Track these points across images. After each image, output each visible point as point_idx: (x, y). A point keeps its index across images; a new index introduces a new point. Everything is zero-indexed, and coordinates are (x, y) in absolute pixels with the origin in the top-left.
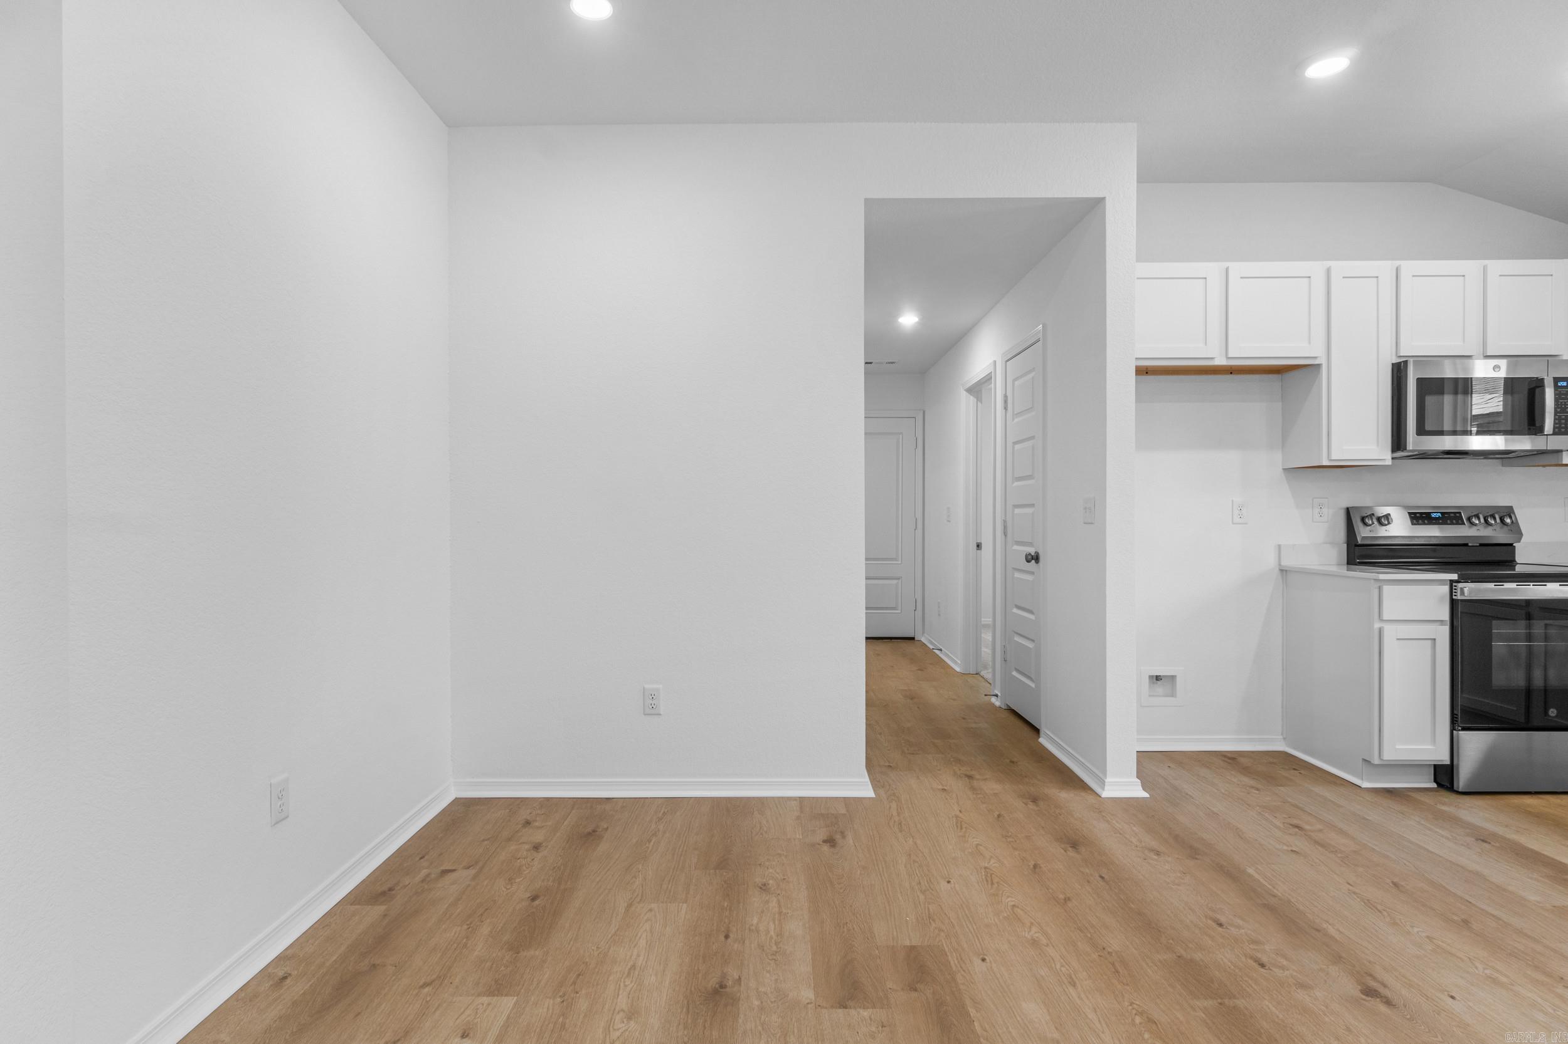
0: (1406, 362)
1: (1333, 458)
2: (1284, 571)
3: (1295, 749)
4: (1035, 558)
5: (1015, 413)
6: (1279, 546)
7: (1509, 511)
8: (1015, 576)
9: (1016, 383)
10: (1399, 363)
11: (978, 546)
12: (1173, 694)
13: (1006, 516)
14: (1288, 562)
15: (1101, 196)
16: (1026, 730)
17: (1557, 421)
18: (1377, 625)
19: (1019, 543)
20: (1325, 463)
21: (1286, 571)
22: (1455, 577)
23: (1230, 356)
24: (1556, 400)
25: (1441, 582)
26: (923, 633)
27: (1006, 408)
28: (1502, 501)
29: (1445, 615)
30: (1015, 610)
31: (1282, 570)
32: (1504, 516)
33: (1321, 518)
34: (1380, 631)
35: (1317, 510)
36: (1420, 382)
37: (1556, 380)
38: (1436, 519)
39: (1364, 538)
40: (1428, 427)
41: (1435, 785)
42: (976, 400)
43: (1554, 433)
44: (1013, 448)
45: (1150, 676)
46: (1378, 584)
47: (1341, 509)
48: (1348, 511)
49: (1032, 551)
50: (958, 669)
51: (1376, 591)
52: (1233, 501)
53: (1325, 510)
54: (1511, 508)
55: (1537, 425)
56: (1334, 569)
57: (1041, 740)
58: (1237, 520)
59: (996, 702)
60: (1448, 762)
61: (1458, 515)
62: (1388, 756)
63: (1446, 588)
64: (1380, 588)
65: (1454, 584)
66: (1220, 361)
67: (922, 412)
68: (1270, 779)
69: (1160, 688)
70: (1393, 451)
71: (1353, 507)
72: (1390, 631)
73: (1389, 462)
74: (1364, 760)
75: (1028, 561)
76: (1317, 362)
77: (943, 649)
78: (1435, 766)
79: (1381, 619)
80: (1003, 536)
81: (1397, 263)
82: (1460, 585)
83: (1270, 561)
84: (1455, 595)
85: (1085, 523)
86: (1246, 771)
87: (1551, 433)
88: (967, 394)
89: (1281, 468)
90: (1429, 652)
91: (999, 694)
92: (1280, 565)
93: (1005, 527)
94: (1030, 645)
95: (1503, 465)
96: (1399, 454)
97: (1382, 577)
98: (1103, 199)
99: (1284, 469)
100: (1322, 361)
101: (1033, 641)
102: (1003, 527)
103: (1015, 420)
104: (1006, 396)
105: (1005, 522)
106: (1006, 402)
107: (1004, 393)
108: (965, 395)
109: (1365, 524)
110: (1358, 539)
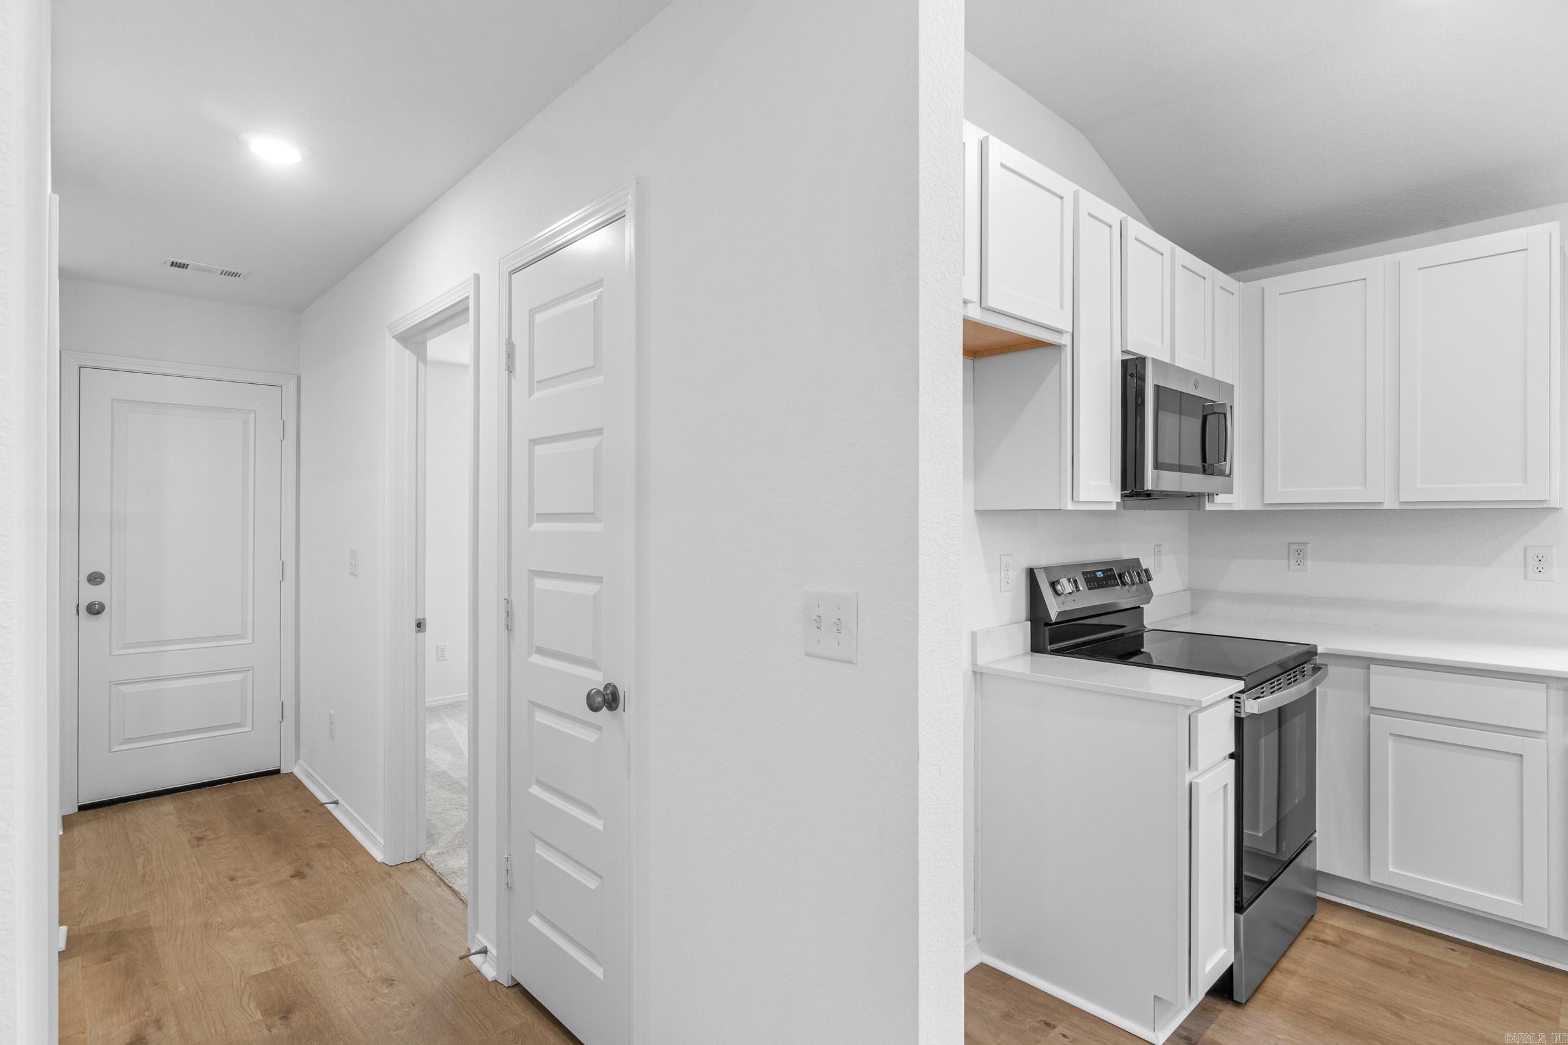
1: (1080, 498)
2: (977, 675)
3: (1000, 957)
4: (608, 701)
5: (537, 378)
6: (974, 634)
8: (537, 719)
9: (539, 318)
10: (1125, 362)
11: (419, 625)
13: (511, 586)
14: (981, 659)
18: (1187, 779)
21: (982, 673)
23: (986, 305)
26: (297, 758)
27: (509, 370)
30: (540, 793)
31: (975, 673)
32: (1137, 572)
34: (1191, 787)
35: (1004, 574)
36: (1155, 389)
38: (1099, 580)
39: (1056, 614)
42: (415, 358)
44: (533, 453)
46: (1189, 712)
47: (1025, 571)
48: (1031, 574)
49: (597, 680)
50: (379, 856)
51: (1184, 724)
54: (1138, 561)
55: (1209, 462)
59: (489, 971)
61: (1114, 573)
62: (1201, 990)
63: (1233, 705)
64: (1191, 718)
65: (1238, 695)
67: (295, 380)
70: (1121, 488)
71: (1034, 567)
72: (1202, 785)
73: (1115, 506)
75: (594, 708)
77: (340, 801)
79: (1191, 768)
80: (504, 629)
81: (1122, 215)
85: (807, 655)
88: (400, 346)
89: (972, 510)
90: (1223, 805)
91: (492, 951)
92: (974, 663)
93: (509, 614)
99: (976, 511)
100: (1066, 340)
102: (504, 615)
103: (537, 395)
104: (510, 344)
105: (508, 602)
106: (510, 356)
107: (505, 336)
108: (392, 347)
109: (1056, 592)
110: (1054, 617)
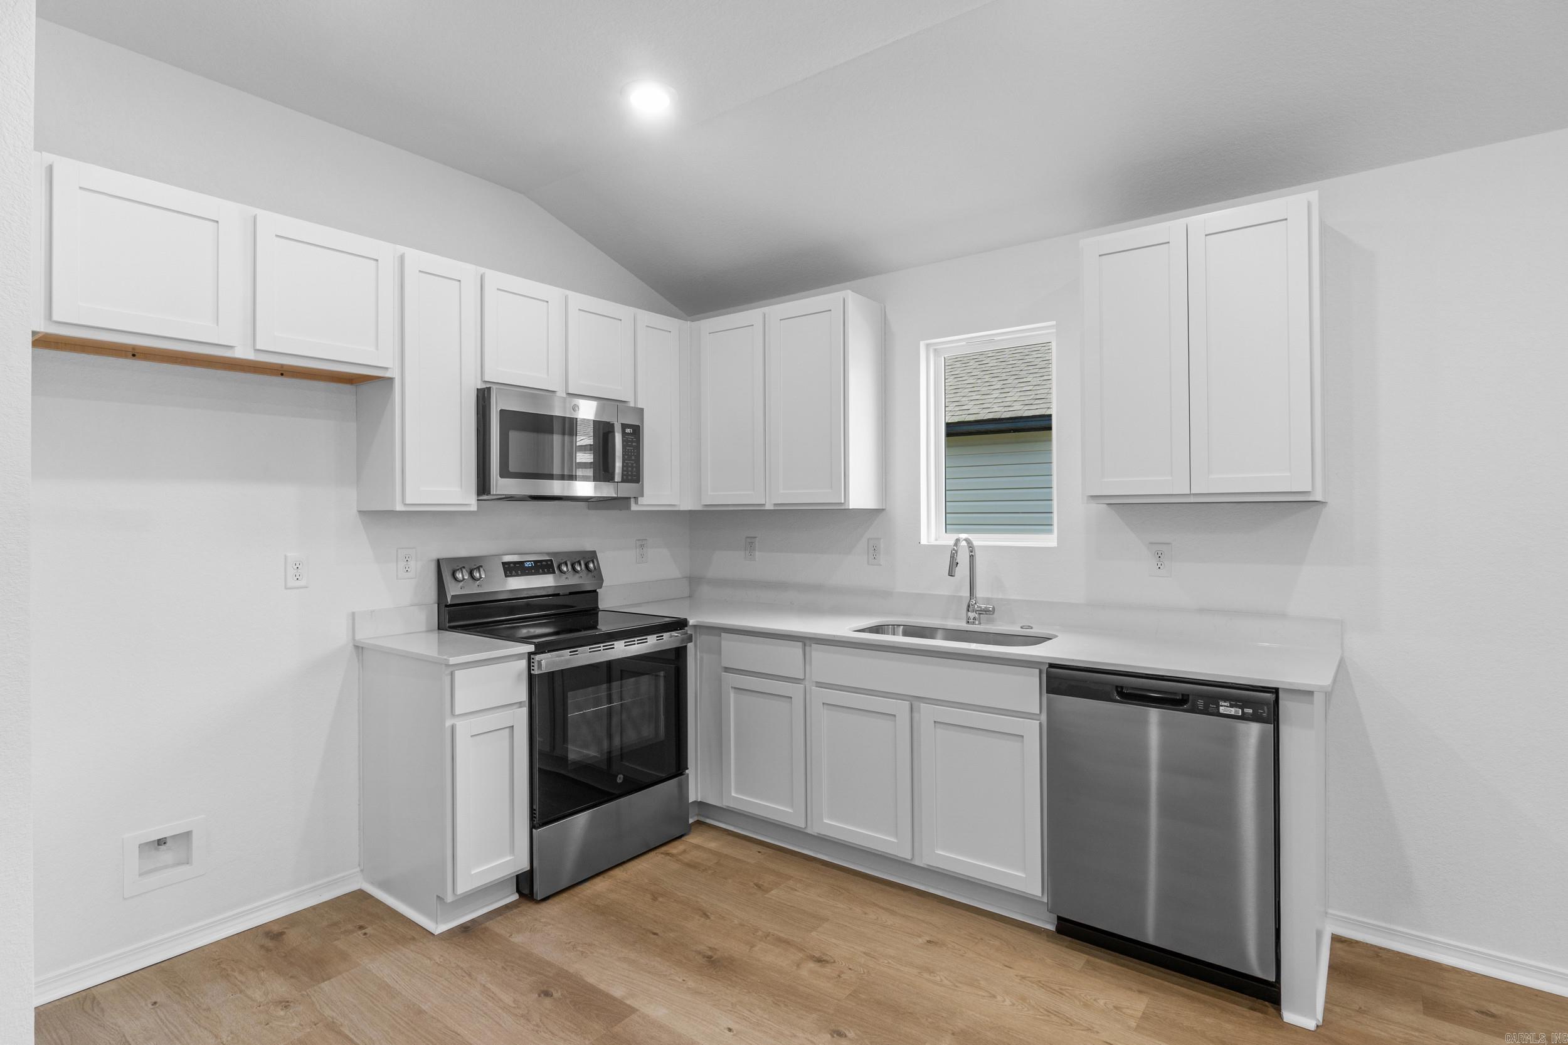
0: (489, 389)
1: (409, 503)
2: (359, 649)
6: (353, 614)
7: (592, 556)
10: (484, 389)
12: (185, 863)
14: (365, 635)
17: (625, 469)
18: (449, 722)
20: (399, 507)
21: (362, 648)
22: (531, 645)
23: (258, 347)
24: (624, 447)
25: (519, 657)
28: (589, 547)
29: (523, 696)
31: (357, 647)
32: (587, 560)
33: (407, 573)
34: (453, 728)
35: (402, 564)
36: (503, 413)
37: (624, 426)
38: (529, 568)
39: (454, 597)
40: (511, 469)
41: (516, 901)
43: (623, 481)
45: (147, 843)
46: (450, 670)
47: (432, 561)
48: (438, 562)
51: (448, 679)
52: (286, 557)
53: (412, 563)
54: (594, 552)
55: (610, 471)
56: (422, 637)
58: (292, 582)
60: (528, 869)
61: (549, 563)
62: (463, 886)
63: (523, 663)
64: (452, 674)
65: (532, 656)
66: (243, 352)
69: (166, 856)
70: (479, 494)
71: (443, 559)
72: (462, 726)
73: (474, 508)
74: (438, 897)
76: (388, 375)
78: (516, 876)
79: (453, 715)
81: (482, 270)
82: (538, 657)
83: (340, 637)
84: (533, 670)
87: (620, 480)
89: (355, 511)
90: (506, 743)
92: (354, 639)
96: (485, 498)
99: (359, 512)
100: (394, 373)
109: (456, 579)
110: (449, 600)
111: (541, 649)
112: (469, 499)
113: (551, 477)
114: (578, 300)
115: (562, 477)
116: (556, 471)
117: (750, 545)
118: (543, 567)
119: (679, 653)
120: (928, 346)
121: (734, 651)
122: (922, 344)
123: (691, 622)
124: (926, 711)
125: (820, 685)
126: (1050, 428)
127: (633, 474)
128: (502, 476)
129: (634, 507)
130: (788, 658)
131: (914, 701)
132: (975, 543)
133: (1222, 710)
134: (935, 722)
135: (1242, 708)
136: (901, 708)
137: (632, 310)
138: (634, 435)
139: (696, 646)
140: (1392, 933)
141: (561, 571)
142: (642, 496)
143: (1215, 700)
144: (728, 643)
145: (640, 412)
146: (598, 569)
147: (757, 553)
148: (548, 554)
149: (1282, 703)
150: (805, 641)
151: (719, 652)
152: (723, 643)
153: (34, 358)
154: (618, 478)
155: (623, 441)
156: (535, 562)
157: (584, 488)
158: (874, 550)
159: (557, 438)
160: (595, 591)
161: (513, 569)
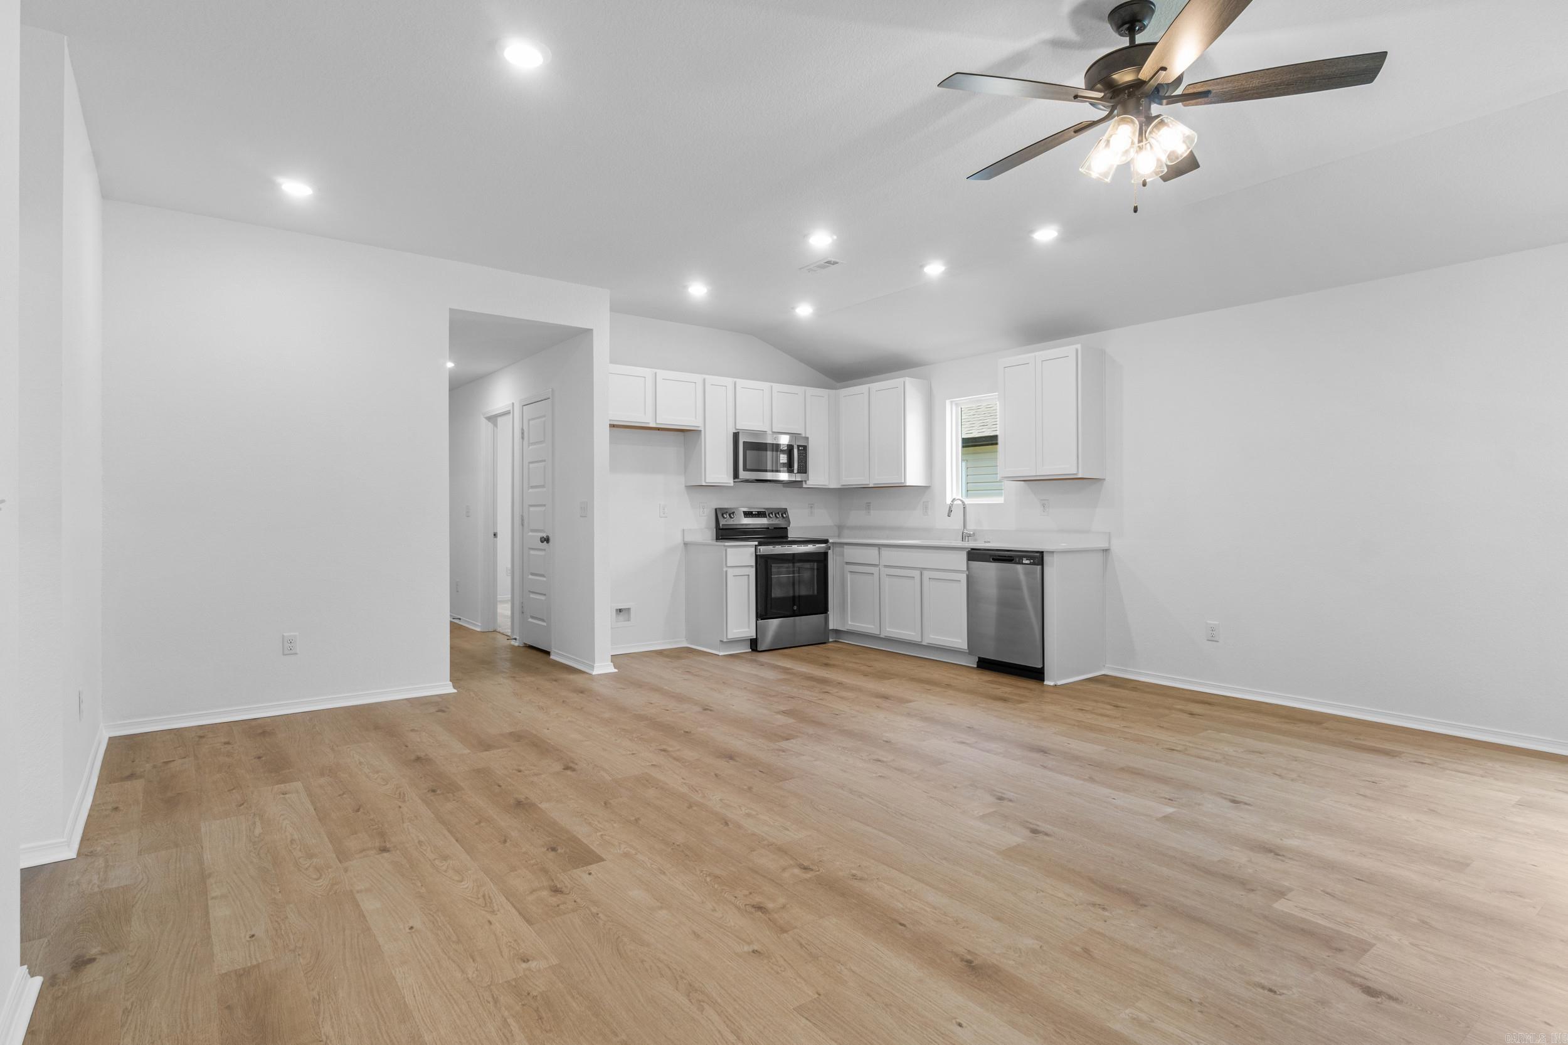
0: (738, 432)
1: (707, 481)
2: (686, 544)
4: (546, 540)
5: (530, 441)
6: (684, 530)
7: (785, 511)
8: (530, 553)
9: (531, 422)
10: (736, 433)
11: (495, 535)
12: (629, 620)
13: (523, 512)
14: (688, 539)
15: (591, 328)
16: (540, 655)
17: (799, 467)
18: (725, 569)
19: (533, 531)
20: (703, 483)
22: (756, 543)
23: (657, 422)
24: (799, 456)
25: (751, 546)
27: (523, 438)
28: (782, 505)
29: (753, 563)
30: (530, 577)
31: (685, 544)
32: (782, 513)
33: (704, 514)
34: (726, 572)
35: (701, 510)
36: (744, 442)
37: (799, 446)
38: (755, 514)
39: (723, 525)
40: (748, 467)
41: (750, 650)
43: (798, 473)
44: (529, 466)
45: (617, 610)
46: (725, 548)
47: (713, 509)
48: (716, 509)
49: (545, 535)
51: (724, 552)
52: (660, 504)
53: (705, 510)
54: (786, 509)
55: (793, 468)
56: (710, 542)
57: (552, 657)
58: (662, 514)
59: (515, 644)
60: (755, 637)
61: (764, 512)
62: (730, 636)
63: (753, 549)
64: (726, 550)
65: (757, 547)
66: (652, 424)
68: (678, 658)
69: (622, 617)
70: (734, 479)
71: (719, 508)
72: (731, 572)
73: (731, 484)
74: (720, 641)
75: (542, 542)
76: (699, 429)
77: (461, 618)
78: (751, 639)
79: (727, 567)
80: (521, 526)
81: (735, 380)
82: (759, 547)
83: (678, 539)
84: (757, 553)
85: (580, 517)
86: (667, 656)
88: (488, 420)
89: (684, 486)
90: (747, 581)
91: (518, 638)
92: (684, 541)
93: (522, 520)
94: (543, 598)
95: (784, 487)
96: (736, 480)
97: (727, 544)
98: (592, 330)
100: (702, 428)
101: (545, 595)
102: (521, 520)
103: (531, 447)
104: (523, 429)
105: (522, 516)
106: (523, 433)
107: (521, 427)
108: (484, 421)
109: (724, 517)
110: (721, 525)
111: (760, 544)
112: (728, 480)
113: (766, 471)
114: (777, 387)
115: (772, 471)
116: (769, 467)
117: (868, 506)
118: (760, 514)
119: (826, 554)
120: (952, 402)
121: (851, 554)
122: (948, 402)
123: (831, 541)
124: (926, 574)
125: (886, 566)
126: (997, 444)
127: (803, 469)
128: (744, 470)
129: (804, 486)
130: (871, 555)
131: (922, 570)
132: (966, 503)
133: (1024, 562)
134: (930, 578)
135: (1030, 560)
136: (917, 573)
137: (804, 388)
138: (804, 450)
139: (833, 551)
140: (1126, 671)
141: (770, 517)
142: (808, 480)
143: (1021, 557)
144: (847, 550)
145: (807, 439)
146: (788, 517)
147: (872, 511)
148: (764, 508)
149: (1045, 558)
150: (879, 546)
151: (843, 555)
152: (845, 550)
153: (610, 431)
154: (795, 471)
155: (798, 453)
156: (758, 512)
157: (784, 476)
158: (926, 508)
159: (769, 453)
160: (786, 528)
161: (748, 514)
